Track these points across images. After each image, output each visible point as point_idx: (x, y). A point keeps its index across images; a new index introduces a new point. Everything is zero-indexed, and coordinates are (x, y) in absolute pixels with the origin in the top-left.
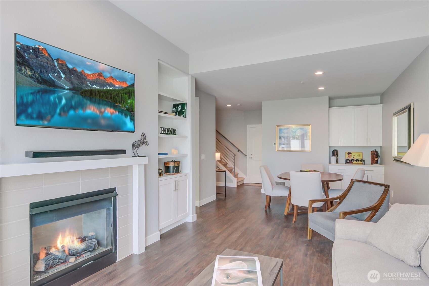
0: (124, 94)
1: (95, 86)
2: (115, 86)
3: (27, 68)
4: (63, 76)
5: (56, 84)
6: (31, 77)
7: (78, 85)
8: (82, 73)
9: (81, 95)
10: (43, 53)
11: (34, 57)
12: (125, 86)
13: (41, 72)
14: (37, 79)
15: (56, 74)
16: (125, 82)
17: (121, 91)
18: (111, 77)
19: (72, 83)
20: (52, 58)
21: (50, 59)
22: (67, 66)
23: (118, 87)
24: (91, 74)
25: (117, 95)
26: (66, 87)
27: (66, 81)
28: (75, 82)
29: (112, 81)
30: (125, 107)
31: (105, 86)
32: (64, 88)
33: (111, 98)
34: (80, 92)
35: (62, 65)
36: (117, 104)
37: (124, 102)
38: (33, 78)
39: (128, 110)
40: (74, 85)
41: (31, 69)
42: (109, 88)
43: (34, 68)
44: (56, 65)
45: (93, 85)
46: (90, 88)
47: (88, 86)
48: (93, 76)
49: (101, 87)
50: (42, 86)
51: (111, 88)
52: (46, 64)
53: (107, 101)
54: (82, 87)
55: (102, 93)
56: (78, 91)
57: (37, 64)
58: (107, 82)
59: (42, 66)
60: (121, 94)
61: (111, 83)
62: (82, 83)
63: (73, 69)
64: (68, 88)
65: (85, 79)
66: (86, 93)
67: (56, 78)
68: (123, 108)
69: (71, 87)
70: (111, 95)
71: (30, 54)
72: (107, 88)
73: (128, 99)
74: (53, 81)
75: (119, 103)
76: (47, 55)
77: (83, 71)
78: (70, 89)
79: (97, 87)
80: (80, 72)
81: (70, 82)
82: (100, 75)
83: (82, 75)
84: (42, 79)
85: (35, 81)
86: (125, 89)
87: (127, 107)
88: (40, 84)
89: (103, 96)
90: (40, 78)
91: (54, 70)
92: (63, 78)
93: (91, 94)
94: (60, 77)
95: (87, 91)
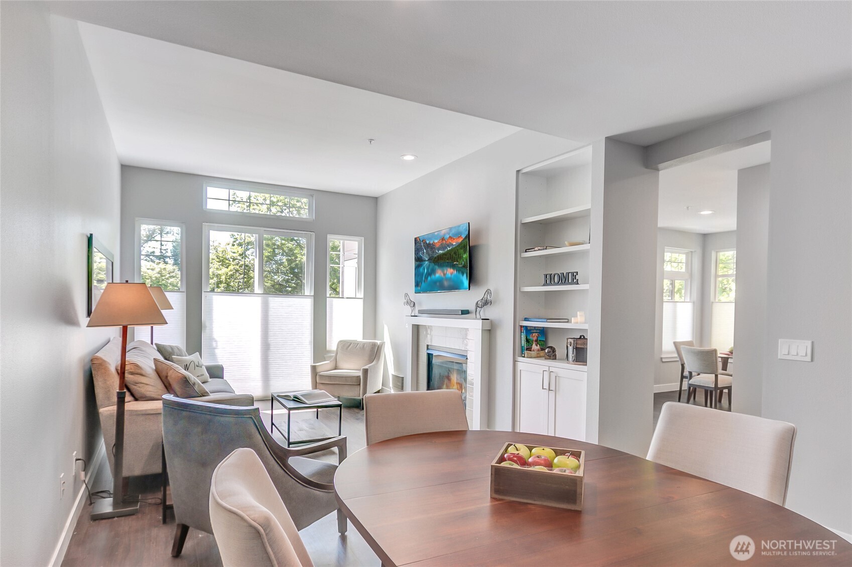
0: (460, 250)
2: (453, 245)
4: (425, 251)
5: (423, 259)
7: (431, 255)
8: (433, 244)
9: (433, 262)
12: (460, 240)
13: (419, 253)
14: (418, 259)
15: (422, 252)
16: (460, 236)
18: (450, 237)
19: (429, 255)
23: (455, 245)
25: (454, 253)
27: (426, 255)
28: (430, 252)
29: (451, 241)
30: (461, 264)
31: (446, 248)
32: (425, 261)
33: (450, 259)
35: (425, 243)
36: (455, 263)
37: (460, 259)
39: (464, 266)
42: (449, 249)
44: (422, 244)
45: (439, 251)
46: (437, 255)
47: (436, 253)
48: (439, 242)
49: (444, 250)
52: (419, 247)
54: (434, 255)
55: (444, 256)
56: (432, 259)
58: (448, 244)
60: (458, 250)
61: (450, 243)
62: (434, 252)
63: (429, 243)
64: (427, 259)
65: (434, 248)
66: (436, 260)
68: (460, 266)
69: (429, 258)
70: (450, 255)
71: (417, 242)
73: (464, 254)
74: (422, 257)
75: (457, 261)
77: (434, 242)
79: (442, 252)
82: (443, 239)
86: (461, 243)
87: (463, 263)
89: (445, 258)
91: (422, 248)
93: (438, 260)
94: (424, 253)
95: (436, 258)
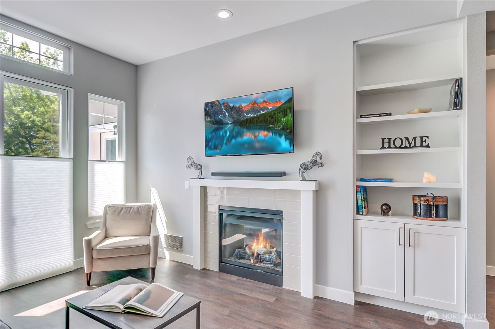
0: (278, 114)
1: (250, 115)
2: (268, 109)
3: (208, 116)
4: (227, 114)
5: (223, 122)
6: (210, 122)
7: (237, 118)
8: (240, 107)
9: (239, 125)
10: (215, 103)
11: (211, 107)
12: (279, 105)
13: (215, 117)
14: (213, 122)
15: (223, 115)
16: (279, 101)
17: (274, 112)
18: (264, 101)
19: (233, 118)
20: (220, 104)
21: (220, 105)
22: (229, 106)
23: (271, 109)
24: (247, 105)
25: (270, 117)
26: (230, 122)
27: (229, 118)
28: (235, 116)
29: (265, 105)
30: (279, 127)
31: (259, 111)
32: (228, 124)
33: (264, 122)
34: (238, 124)
35: (227, 107)
36: (270, 126)
37: (277, 122)
38: (211, 122)
39: (283, 129)
40: (235, 119)
41: (210, 116)
42: (262, 112)
43: (211, 115)
44: (223, 107)
45: (248, 114)
46: (245, 118)
47: (245, 116)
48: (248, 106)
49: (255, 114)
50: (215, 126)
51: (265, 112)
52: (217, 110)
53: (260, 125)
54: (240, 119)
55: (256, 119)
56: (237, 123)
57: (213, 112)
58: (261, 108)
59: (215, 112)
60: (275, 114)
61: (264, 107)
62: (240, 115)
63: (233, 107)
64: (231, 122)
65: (242, 112)
66: (243, 123)
67: (223, 118)
68: (277, 129)
69: (233, 121)
70: (264, 118)
71: (209, 107)
72: (261, 112)
73: (283, 117)
74: (221, 120)
75: (273, 124)
76: (217, 103)
77: (240, 105)
78: (232, 123)
79: (252, 115)
80: (239, 107)
81: (232, 117)
82: (255, 103)
83: (240, 109)
84: (216, 121)
85: (212, 124)
86: (280, 107)
87: (282, 126)
88: (215, 125)
89: (257, 121)
90: (214, 121)
91: (222, 112)
92: (227, 116)
93: (246, 123)
94: (225, 116)
95: (243, 121)
